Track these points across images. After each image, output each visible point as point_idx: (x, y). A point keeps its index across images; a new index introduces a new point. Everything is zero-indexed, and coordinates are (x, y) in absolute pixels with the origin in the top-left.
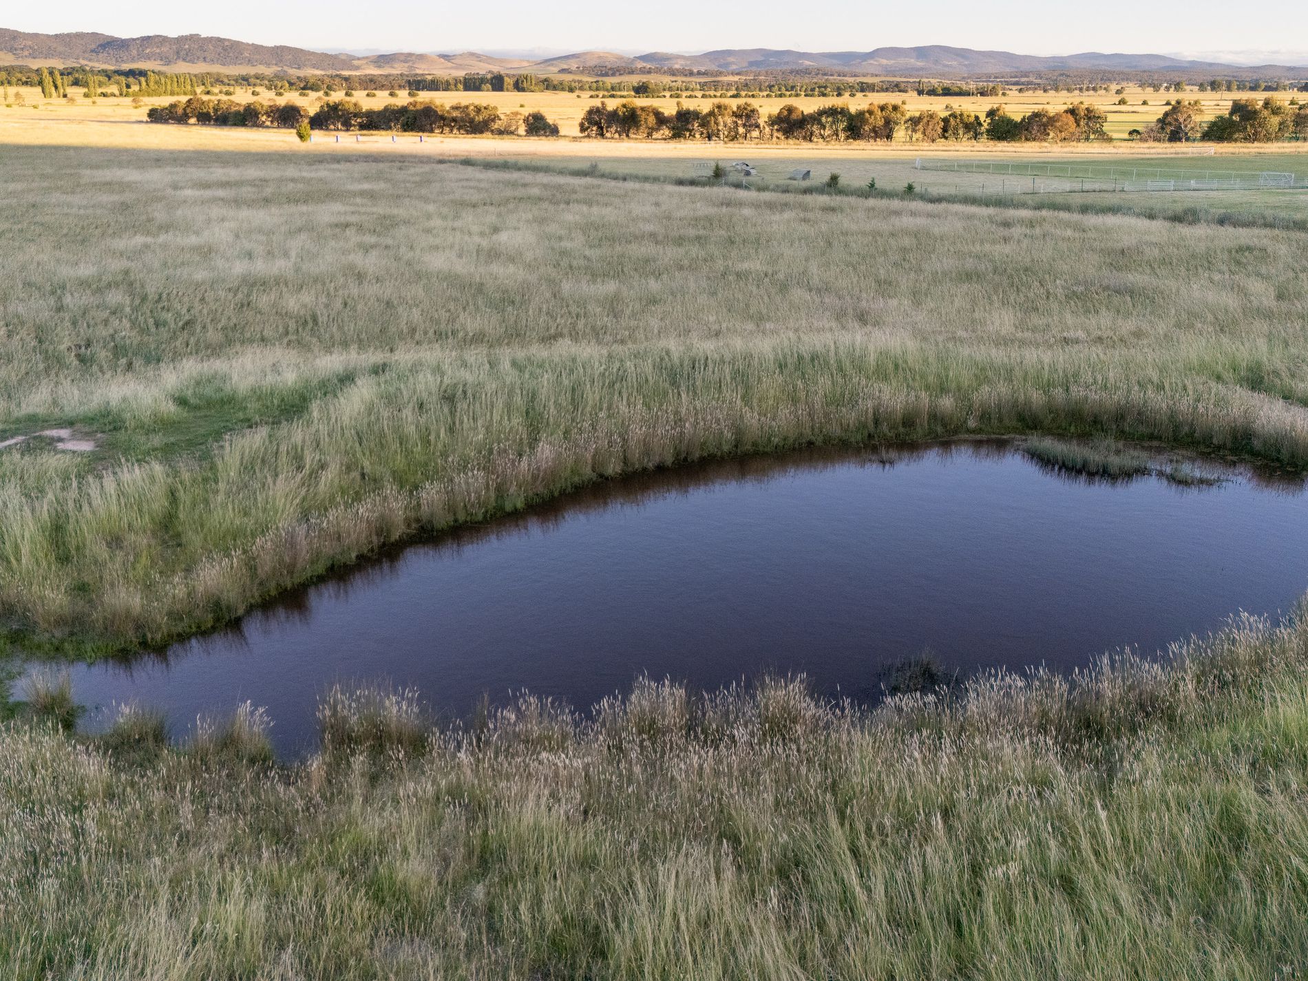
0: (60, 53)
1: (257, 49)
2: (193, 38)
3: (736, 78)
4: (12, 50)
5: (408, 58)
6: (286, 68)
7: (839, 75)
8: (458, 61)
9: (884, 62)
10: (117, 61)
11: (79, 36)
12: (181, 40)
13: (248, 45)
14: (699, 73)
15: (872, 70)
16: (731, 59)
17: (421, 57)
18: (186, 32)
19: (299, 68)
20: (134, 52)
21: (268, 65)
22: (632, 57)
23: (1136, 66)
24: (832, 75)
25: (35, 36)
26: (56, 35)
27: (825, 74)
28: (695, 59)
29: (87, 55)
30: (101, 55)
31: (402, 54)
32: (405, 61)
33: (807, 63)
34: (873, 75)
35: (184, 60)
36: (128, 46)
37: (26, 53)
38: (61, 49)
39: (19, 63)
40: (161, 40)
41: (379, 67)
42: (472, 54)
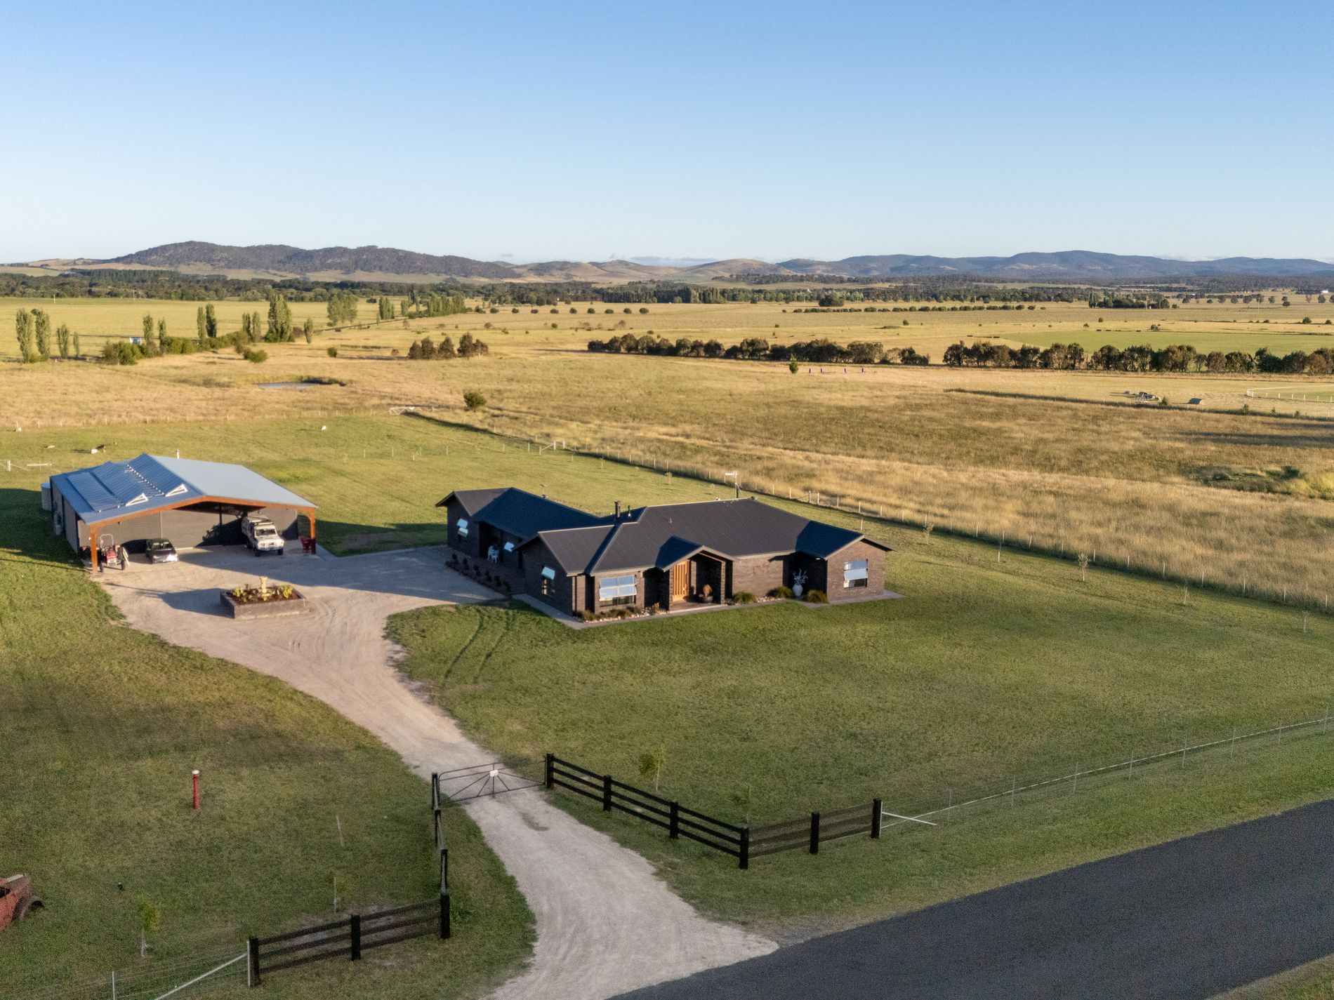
0: (252, 264)
1: (428, 259)
2: (371, 250)
3: (887, 285)
4: (209, 261)
5: (563, 266)
6: (454, 276)
7: (986, 281)
8: (610, 269)
9: (1026, 267)
10: (301, 270)
11: (269, 248)
12: (360, 251)
13: (419, 255)
14: (849, 280)
15: (1014, 275)
16: (873, 265)
17: (577, 265)
18: (364, 244)
19: (466, 276)
20: (317, 262)
21: (438, 273)
22: (774, 263)
23: (1286, 271)
24: (979, 281)
25: (230, 248)
26: (248, 248)
27: (973, 280)
28: (835, 265)
29: (275, 265)
30: (287, 265)
31: (558, 262)
32: (561, 269)
33: (949, 268)
34: (1020, 281)
35: (362, 269)
36: (312, 257)
37: (222, 264)
38: (253, 260)
39: (217, 272)
40: (341, 252)
41: (540, 275)
42: (621, 262)
